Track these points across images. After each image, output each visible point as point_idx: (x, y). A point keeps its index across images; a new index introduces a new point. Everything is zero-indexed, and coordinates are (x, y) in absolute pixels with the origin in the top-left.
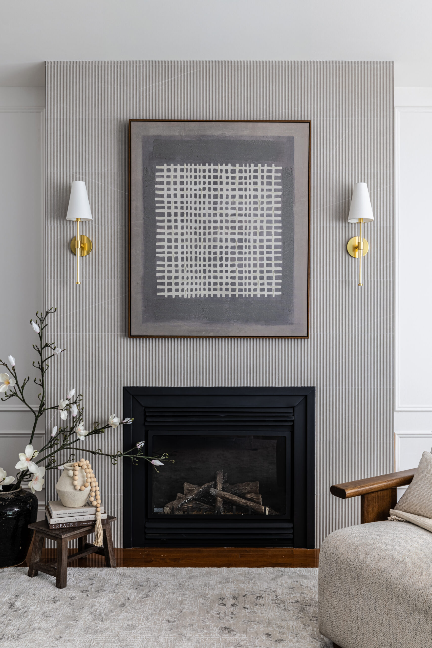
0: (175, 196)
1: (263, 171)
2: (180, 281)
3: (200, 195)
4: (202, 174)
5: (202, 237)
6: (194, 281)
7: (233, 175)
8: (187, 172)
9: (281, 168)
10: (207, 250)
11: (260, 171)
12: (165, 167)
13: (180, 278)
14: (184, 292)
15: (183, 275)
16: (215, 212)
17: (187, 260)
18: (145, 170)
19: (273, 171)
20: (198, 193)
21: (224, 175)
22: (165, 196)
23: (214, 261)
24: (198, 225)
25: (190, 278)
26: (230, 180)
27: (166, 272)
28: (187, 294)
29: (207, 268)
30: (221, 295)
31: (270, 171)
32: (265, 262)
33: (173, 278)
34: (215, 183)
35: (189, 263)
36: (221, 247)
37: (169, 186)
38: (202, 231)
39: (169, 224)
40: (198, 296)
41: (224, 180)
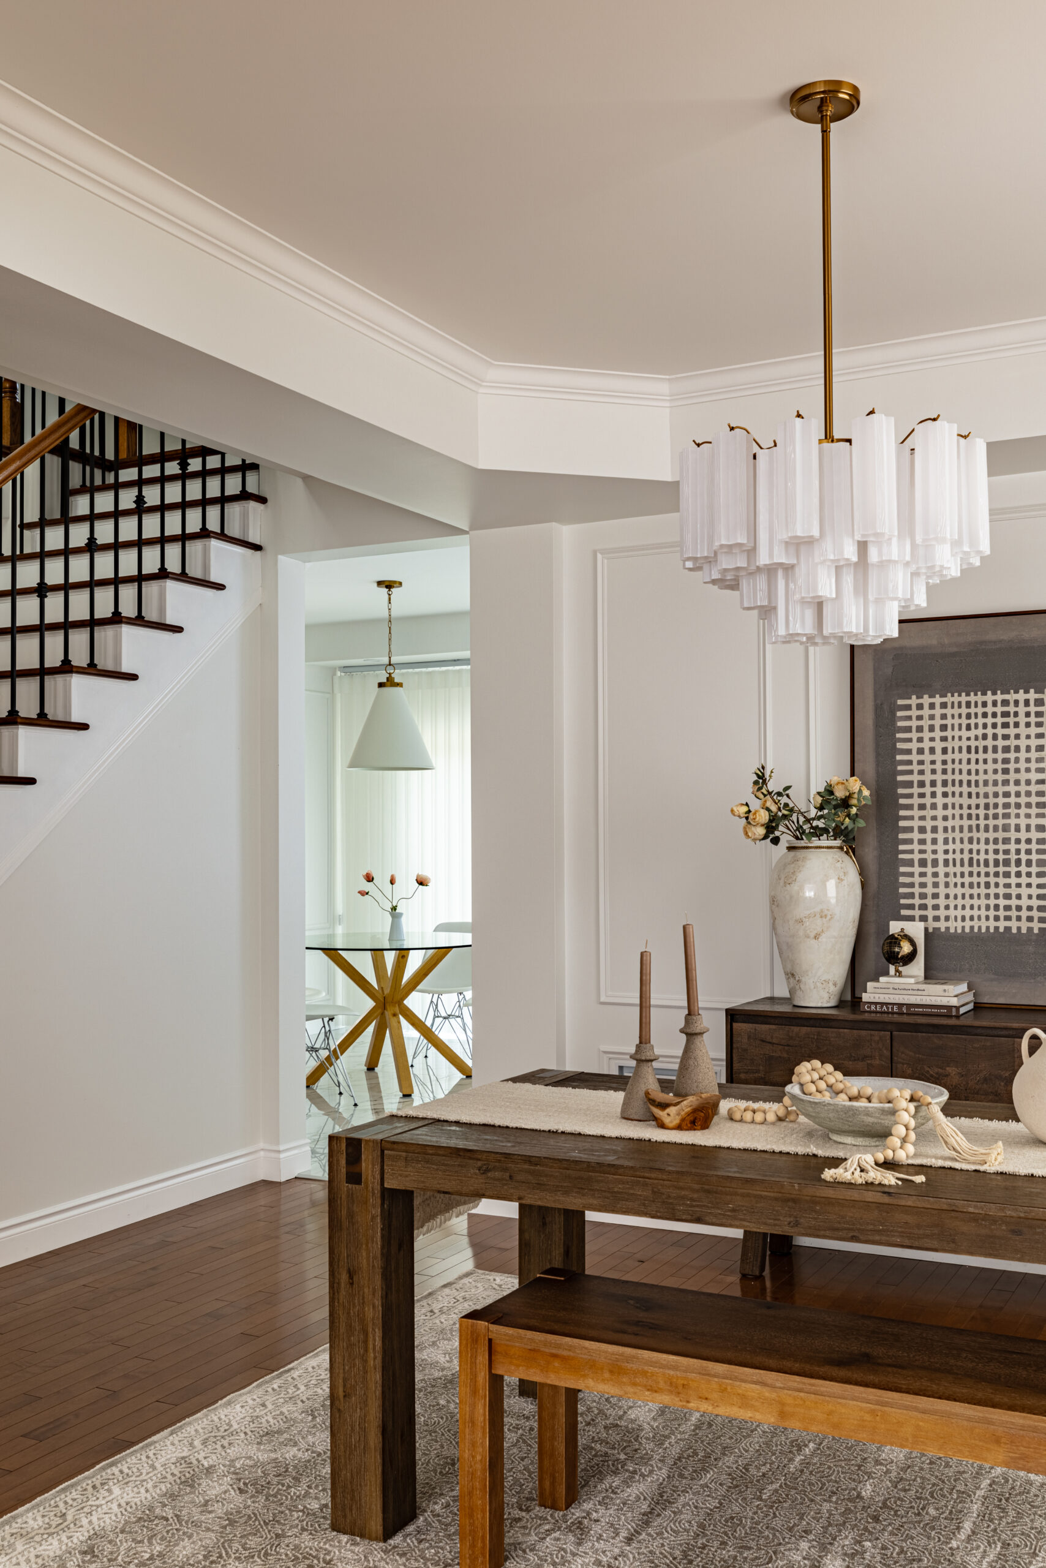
0: (932, 750)
2: (941, 901)
3: (977, 748)
4: (980, 710)
5: (982, 823)
6: (968, 902)
7: (1039, 709)
8: (953, 707)
10: (991, 847)
12: (914, 701)
13: (942, 896)
14: (950, 922)
15: (947, 891)
16: (1006, 777)
17: (954, 865)
18: (878, 709)
20: (973, 744)
21: (1022, 709)
22: (914, 752)
23: (1004, 866)
24: (974, 801)
25: (960, 897)
26: (1033, 719)
27: (917, 885)
28: (956, 926)
29: (992, 880)
30: (1019, 929)
33: (929, 896)
34: (1005, 725)
35: (958, 869)
36: (1018, 841)
37: (920, 735)
39: (922, 801)
40: (976, 930)
41: (1022, 720)
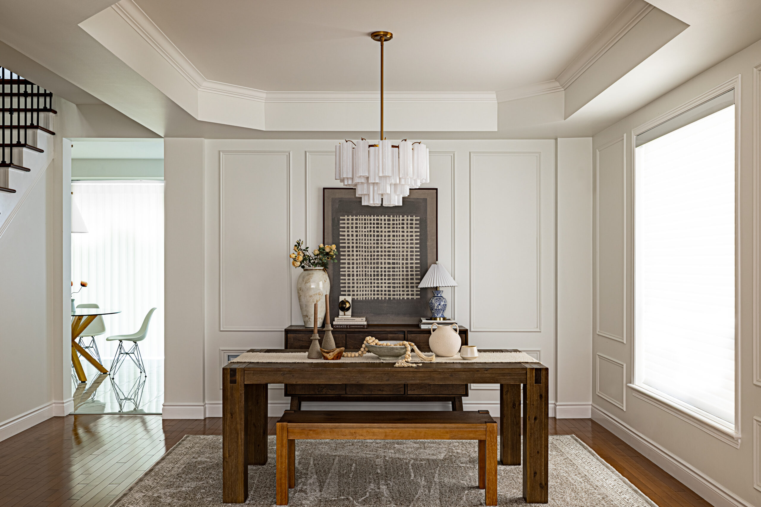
0: (352, 235)
1: (407, 220)
2: (355, 289)
3: (368, 235)
4: (369, 222)
5: (369, 261)
6: (364, 289)
7: (389, 222)
8: (360, 220)
9: (419, 218)
10: (373, 270)
11: (405, 220)
12: (346, 217)
13: (355, 287)
14: (358, 296)
15: (357, 285)
16: (378, 245)
17: (360, 276)
18: (333, 220)
19: (414, 220)
20: (367, 233)
21: (383, 222)
22: (346, 236)
23: (377, 276)
24: (367, 254)
25: (362, 287)
26: (387, 226)
27: (347, 283)
28: (360, 298)
29: (373, 281)
30: (382, 298)
31: (412, 220)
32: (409, 277)
33: (351, 287)
34: (377, 227)
36: (381, 268)
37: (348, 230)
38: (369, 257)
39: (349, 253)
40: (367, 299)
41: (383, 226)
